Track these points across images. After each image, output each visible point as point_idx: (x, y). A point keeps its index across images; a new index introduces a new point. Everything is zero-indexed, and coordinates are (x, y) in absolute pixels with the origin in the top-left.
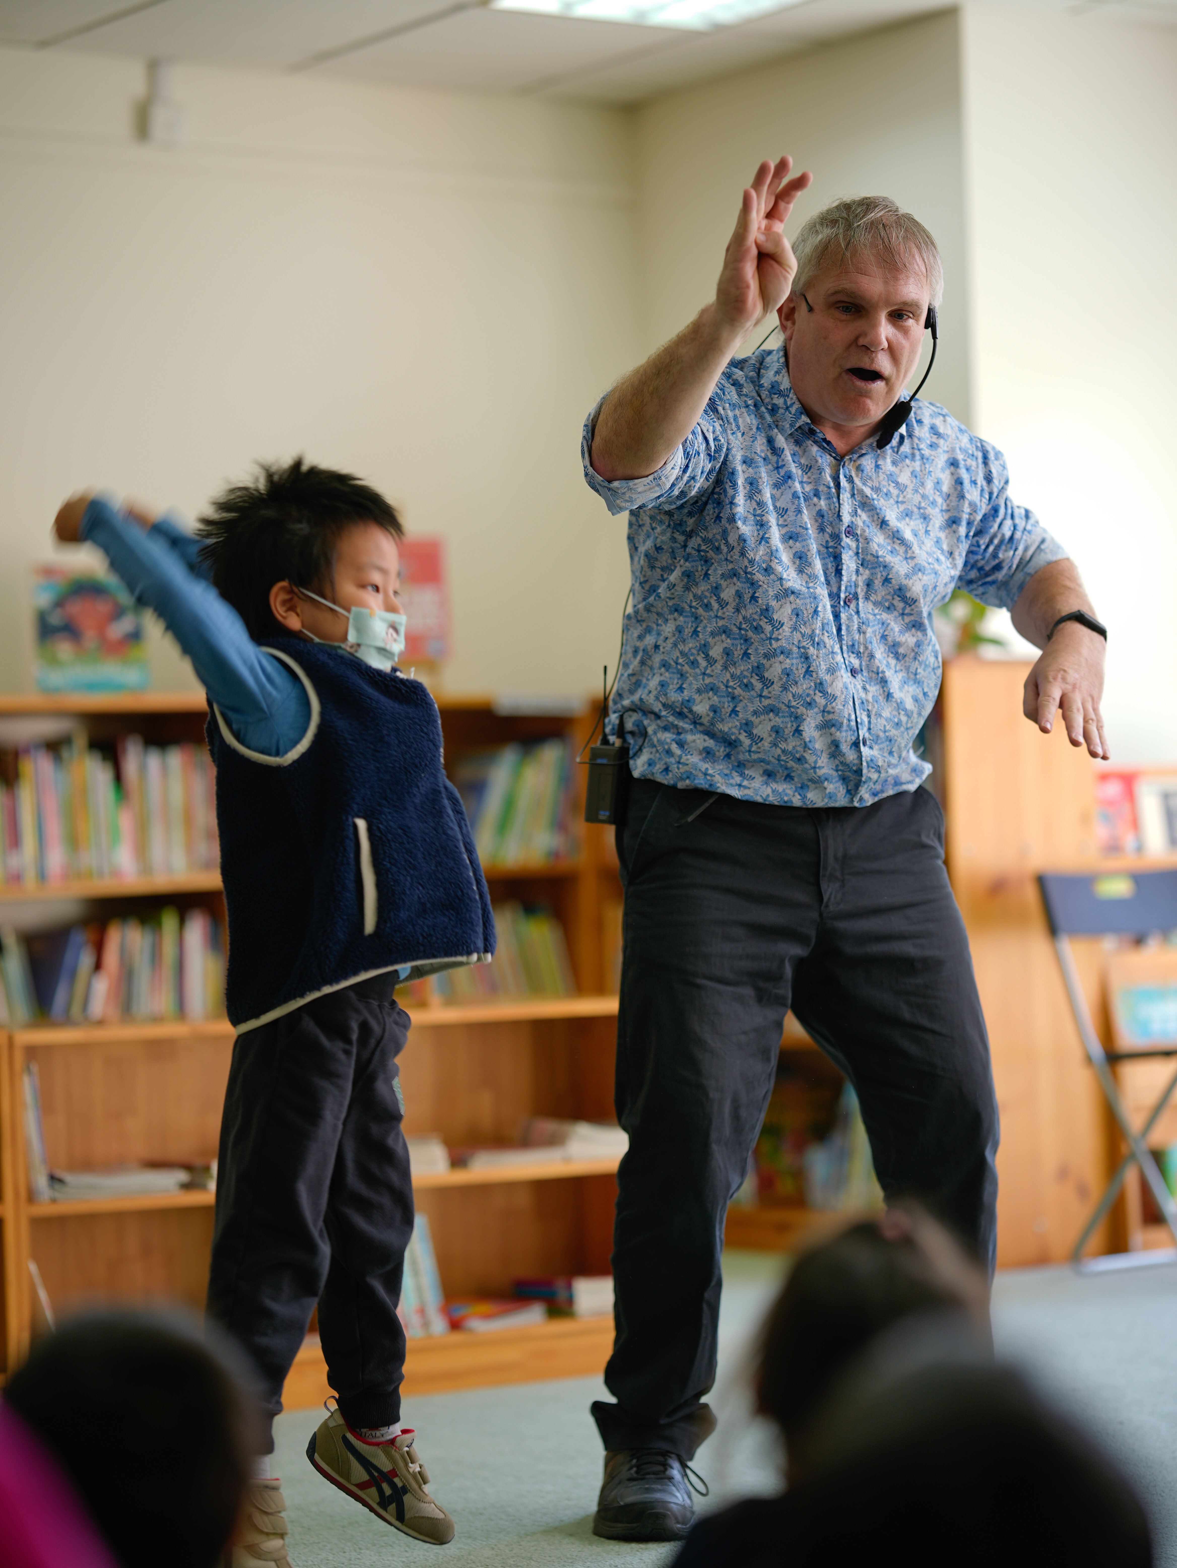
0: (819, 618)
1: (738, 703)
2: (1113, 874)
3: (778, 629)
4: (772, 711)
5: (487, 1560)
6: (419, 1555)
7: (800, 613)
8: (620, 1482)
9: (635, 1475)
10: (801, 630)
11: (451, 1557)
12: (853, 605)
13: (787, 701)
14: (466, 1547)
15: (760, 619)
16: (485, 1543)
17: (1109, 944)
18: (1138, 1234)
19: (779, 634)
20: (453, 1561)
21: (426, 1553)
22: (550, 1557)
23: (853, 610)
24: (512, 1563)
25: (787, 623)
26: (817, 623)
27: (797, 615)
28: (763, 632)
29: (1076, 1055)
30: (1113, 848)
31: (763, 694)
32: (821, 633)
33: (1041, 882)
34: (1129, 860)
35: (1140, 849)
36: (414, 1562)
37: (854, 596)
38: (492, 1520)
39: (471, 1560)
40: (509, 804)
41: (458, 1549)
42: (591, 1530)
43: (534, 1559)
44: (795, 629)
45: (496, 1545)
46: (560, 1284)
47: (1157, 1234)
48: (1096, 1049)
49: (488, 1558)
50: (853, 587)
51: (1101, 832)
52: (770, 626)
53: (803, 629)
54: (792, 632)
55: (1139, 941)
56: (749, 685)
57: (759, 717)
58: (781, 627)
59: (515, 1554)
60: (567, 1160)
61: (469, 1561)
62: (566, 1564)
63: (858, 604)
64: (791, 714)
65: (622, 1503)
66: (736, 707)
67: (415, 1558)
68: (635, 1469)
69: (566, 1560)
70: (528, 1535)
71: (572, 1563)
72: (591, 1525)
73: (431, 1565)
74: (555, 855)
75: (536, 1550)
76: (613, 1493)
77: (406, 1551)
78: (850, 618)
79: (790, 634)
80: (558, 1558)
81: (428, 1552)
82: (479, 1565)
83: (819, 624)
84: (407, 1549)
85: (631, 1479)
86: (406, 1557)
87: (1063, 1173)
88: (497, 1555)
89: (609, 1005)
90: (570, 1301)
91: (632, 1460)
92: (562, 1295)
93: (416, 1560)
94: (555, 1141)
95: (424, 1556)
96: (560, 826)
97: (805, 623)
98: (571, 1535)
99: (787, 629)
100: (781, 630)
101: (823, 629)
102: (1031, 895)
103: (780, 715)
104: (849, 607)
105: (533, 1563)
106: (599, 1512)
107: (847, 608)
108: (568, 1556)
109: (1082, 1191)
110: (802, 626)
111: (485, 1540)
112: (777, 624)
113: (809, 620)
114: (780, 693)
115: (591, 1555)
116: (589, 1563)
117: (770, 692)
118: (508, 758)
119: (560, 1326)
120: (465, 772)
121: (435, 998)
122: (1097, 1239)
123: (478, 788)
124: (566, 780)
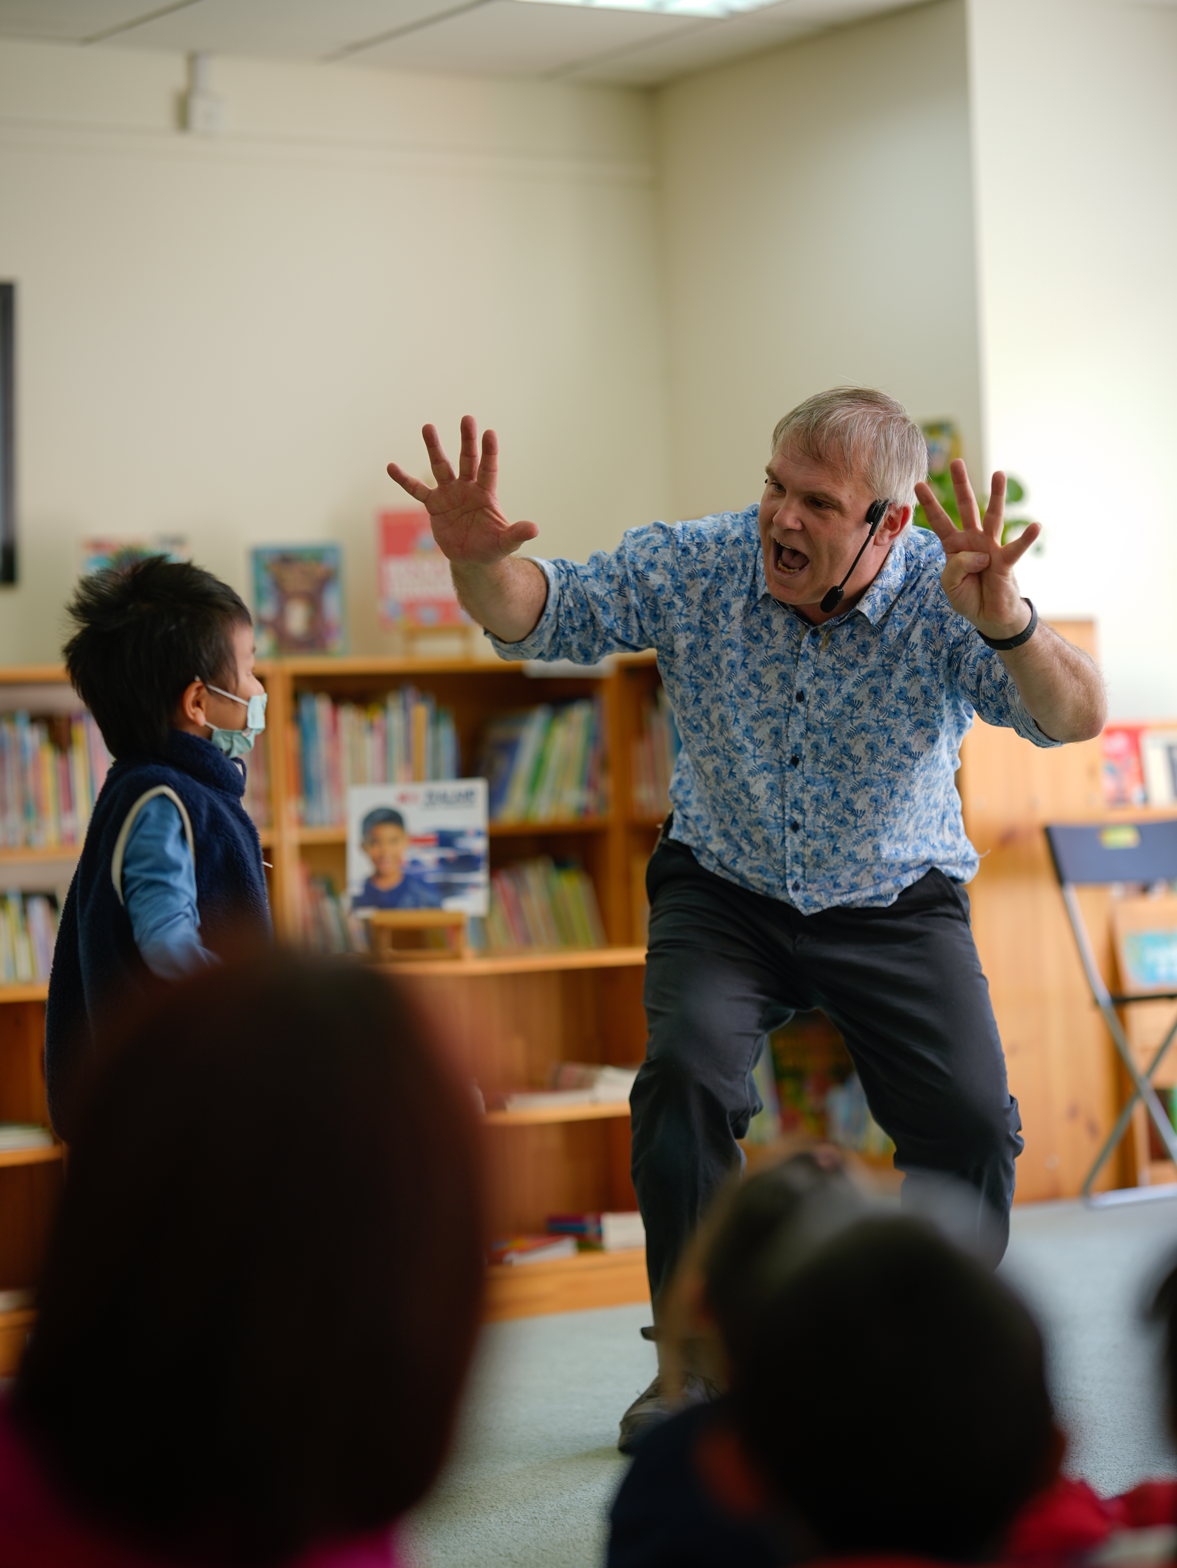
2: (1119, 825)
17: (1116, 892)
18: (1146, 1170)
24: (542, 1474)
29: (1085, 999)
30: (1120, 800)
33: (1048, 833)
34: (1135, 812)
35: (1146, 800)
40: (540, 762)
46: (589, 1220)
47: (1163, 1170)
48: (1103, 993)
49: (520, 1470)
51: (1108, 784)
55: (1145, 889)
60: (595, 1102)
74: (584, 811)
87: (1073, 1112)
89: (637, 955)
90: (599, 1235)
92: (591, 1230)
94: (583, 1085)
96: (589, 783)
102: (1039, 845)
105: (561, 1474)
109: (1092, 1129)
118: (539, 718)
119: (590, 1259)
120: (497, 733)
121: (468, 949)
122: (1106, 1174)
123: (510, 748)
124: (594, 739)
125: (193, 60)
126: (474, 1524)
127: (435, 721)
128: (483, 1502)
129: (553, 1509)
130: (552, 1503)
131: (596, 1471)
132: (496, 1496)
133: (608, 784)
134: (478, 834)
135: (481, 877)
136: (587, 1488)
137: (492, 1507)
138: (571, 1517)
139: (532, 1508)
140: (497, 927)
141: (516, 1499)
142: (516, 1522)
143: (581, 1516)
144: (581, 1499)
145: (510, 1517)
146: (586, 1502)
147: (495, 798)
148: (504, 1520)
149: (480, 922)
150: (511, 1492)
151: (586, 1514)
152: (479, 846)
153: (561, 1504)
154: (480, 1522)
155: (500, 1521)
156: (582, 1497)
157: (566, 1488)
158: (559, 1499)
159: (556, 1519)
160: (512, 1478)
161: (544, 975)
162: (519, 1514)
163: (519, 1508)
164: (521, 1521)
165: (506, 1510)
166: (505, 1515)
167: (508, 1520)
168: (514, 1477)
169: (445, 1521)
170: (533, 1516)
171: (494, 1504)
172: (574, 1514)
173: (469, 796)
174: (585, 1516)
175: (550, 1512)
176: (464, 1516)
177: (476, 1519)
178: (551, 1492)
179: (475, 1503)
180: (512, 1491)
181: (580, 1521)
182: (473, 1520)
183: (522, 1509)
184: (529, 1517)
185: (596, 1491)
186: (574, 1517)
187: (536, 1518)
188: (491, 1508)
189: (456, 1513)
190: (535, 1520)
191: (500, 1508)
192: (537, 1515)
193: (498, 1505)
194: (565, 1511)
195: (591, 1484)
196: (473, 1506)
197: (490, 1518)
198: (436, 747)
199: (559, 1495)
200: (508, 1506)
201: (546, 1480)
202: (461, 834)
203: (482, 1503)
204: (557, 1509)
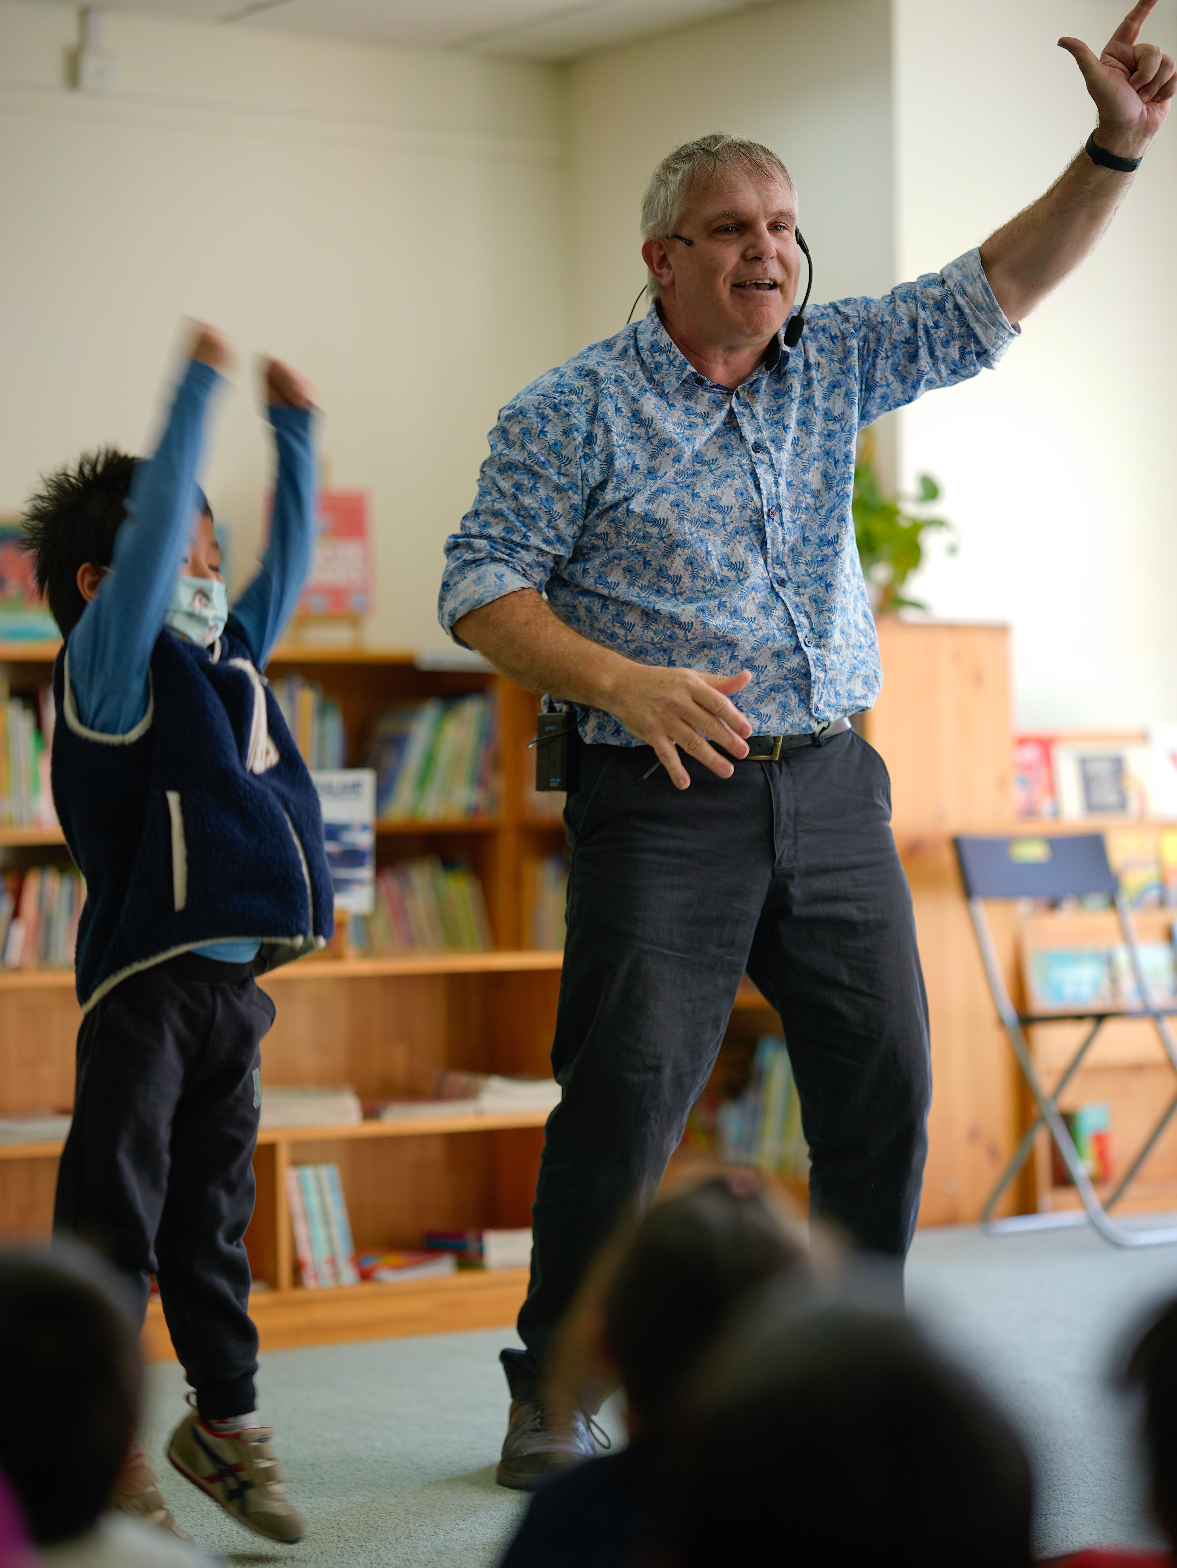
0: (713, 557)
1: (671, 653)
2: (1028, 838)
3: (678, 584)
4: (705, 647)
5: (390, 1507)
6: (323, 1502)
7: (693, 560)
8: (524, 1433)
9: (539, 1426)
10: (700, 575)
11: (355, 1503)
12: (776, 518)
13: (713, 635)
14: (370, 1495)
15: (659, 581)
16: (388, 1490)
17: (1023, 907)
18: (1047, 1196)
19: (681, 588)
20: (356, 1507)
21: (330, 1500)
22: (453, 1505)
23: (776, 522)
24: (415, 1510)
25: (685, 575)
26: (713, 563)
27: (691, 563)
28: (666, 592)
29: (989, 1017)
30: (1030, 812)
31: (689, 638)
32: (720, 570)
33: (957, 844)
34: (1045, 825)
35: (1056, 813)
36: (318, 1509)
37: (776, 507)
38: (396, 1468)
39: (375, 1507)
40: (430, 759)
41: (362, 1496)
42: (494, 1480)
43: (437, 1507)
44: (694, 577)
45: (399, 1493)
46: (470, 1236)
47: (1066, 1196)
48: (1009, 1012)
49: (392, 1505)
50: (775, 500)
51: (1018, 796)
52: (670, 583)
53: (702, 574)
54: (693, 581)
55: (1053, 905)
56: (673, 636)
57: (696, 657)
58: (680, 581)
59: (418, 1502)
60: (480, 1113)
61: (373, 1508)
62: (468, 1512)
63: (781, 515)
64: (723, 643)
65: (525, 1454)
66: (670, 657)
67: (319, 1504)
68: (539, 1420)
69: (468, 1508)
70: (432, 1483)
71: (474, 1511)
72: (494, 1474)
73: (334, 1511)
74: (474, 810)
75: (440, 1498)
76: (517, 1443)
77: (310, 1497)
78: (774, 531)
79: (692, 584)
80: (461, 1506)
81: (332, 1499)
82: (382, 1512)
83: (715, 562)
84: (311, 1495)
85: (535, 1430)
86: (310, 1503)
87: (974, 1135)
88: (400, 1503)
90: (481, 1253)
91: (536, 1411)
92: (472, 1247)
93: (320, 1506)
94: (468, 1094)
95: (328, 1502)
96: (480, 781)
97: (702, 568)
98: (475, 1484)
99: (686, 580)
100: (681, 583)
101: (721, 566)
102: (946, 857)
103: (714, 647)
104: (773, 519)
105: (436, 1511)
106: (502, 1461)
107: (771, 521)
108: (471, 1504)
109: (993, 1153)
110: (699, 571)
111: (389, 1487)
112: (676, 578)
113: (705, 563)
114: (703, 631)
115: (494, 1504)
116: (491, 1512)
117: (694, 634)
118: (429, 713)
119: (470, 1278)
120: (386, 727)
121: (351, 950)
122: (1006, 1200)
123: (399, 742)
124: (486, 736)
125: (84, 14)
126: (341, 1565)
127: (322, 711)
128: (352, 1541)
129: (426, 1550)
130: (426, 1543)
131: (473, 1509)
132: (366, 1534)
133: (499, 783)
134: (365, 828)
135: (366, 873)
136: (464, 1527)
137: (361, 1546)
138: (447, 1560)
139: (405, 1549)
140: (380, 929)
141: (387, 1538)
142: (387, 1564)
143: (457, 1558)
144: (457, 1539)
145: (381, 1558)
146: (462, 1543)
147: (383, 793)
148: (374, 1562)
149: (364, 920)
150: (382, 1530)
151: (463, 1557)
152: (365, 840)
153: (436, 1544)
154: (348, 1564)
155: (369, 1562)
156: (458, 1537)
157: (441, 1526)
158: (434, 1539)
159: (429, 1562)
160: (384, 1515)
161: (430, 978)
162: (390, 1556)
163: (390, 1549)
164: (392, 1562)
165: (376, 1551)
166: (375, 1556)
167: (378, 1562)
168: (385, 1513)
169: (310, 1561)
170: (405, 1557)
171: (364, 1543)
172: (449, 1556)
173: (356, 787)
174: (462, 1559)
175: (424, 1553)
176: (331, 1557)
177: (344, 1560)
178: (425, 1531)
179: (342, 1541)
180: (383, 1528)
181: (455, 1564)
182: (340, 1560)
183: (394, 1549)
184: (401, 1559)
185: (473, 1530)
186: (450, 1560)
187: (408, 1560)
188: (359, 1548)
189: (322, 1553)
190: (408, 1562)
191: (370, 1548)
192: (409, 1557)
193: (368, 1544)
194: (439, 1553)
195: (468, 1523)
196: (340, 1545)
197: (359, 1559)
198: (322, 739)
199: (434, 1534)
200: (379, 1545)
201: (420, 1517)
202: (345, 827)
203: (350, 1542)
204: (432, 1550)
